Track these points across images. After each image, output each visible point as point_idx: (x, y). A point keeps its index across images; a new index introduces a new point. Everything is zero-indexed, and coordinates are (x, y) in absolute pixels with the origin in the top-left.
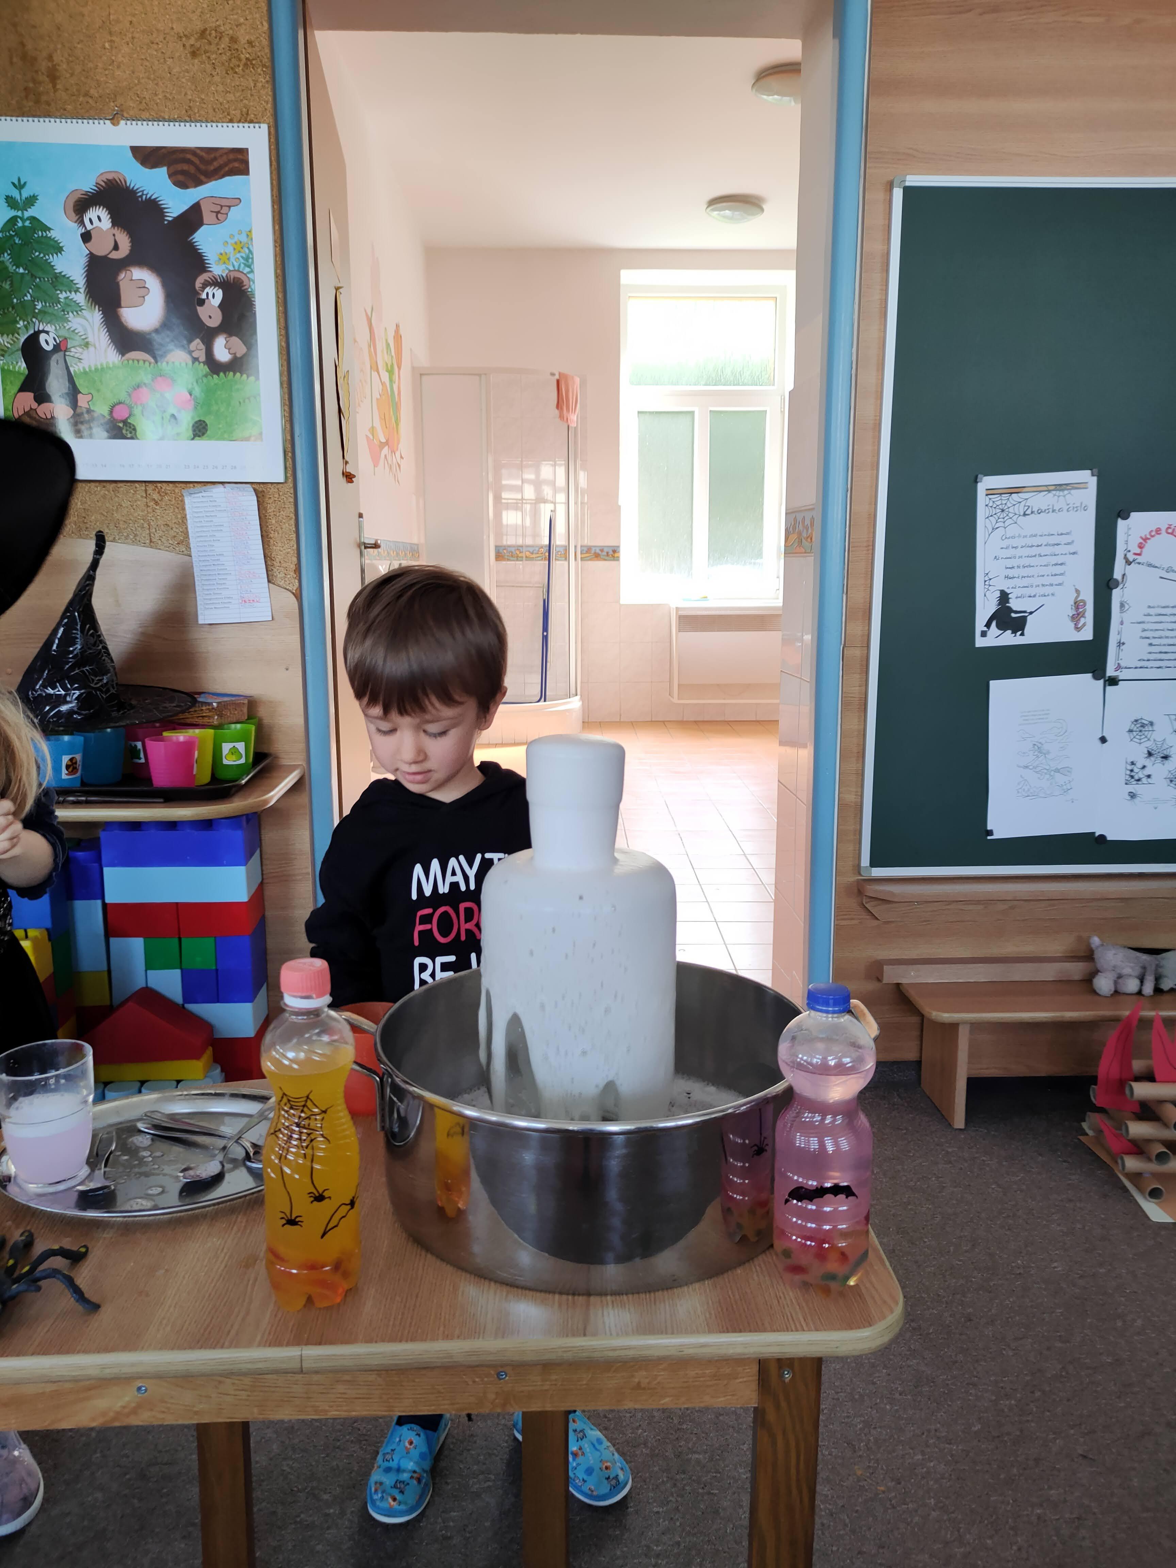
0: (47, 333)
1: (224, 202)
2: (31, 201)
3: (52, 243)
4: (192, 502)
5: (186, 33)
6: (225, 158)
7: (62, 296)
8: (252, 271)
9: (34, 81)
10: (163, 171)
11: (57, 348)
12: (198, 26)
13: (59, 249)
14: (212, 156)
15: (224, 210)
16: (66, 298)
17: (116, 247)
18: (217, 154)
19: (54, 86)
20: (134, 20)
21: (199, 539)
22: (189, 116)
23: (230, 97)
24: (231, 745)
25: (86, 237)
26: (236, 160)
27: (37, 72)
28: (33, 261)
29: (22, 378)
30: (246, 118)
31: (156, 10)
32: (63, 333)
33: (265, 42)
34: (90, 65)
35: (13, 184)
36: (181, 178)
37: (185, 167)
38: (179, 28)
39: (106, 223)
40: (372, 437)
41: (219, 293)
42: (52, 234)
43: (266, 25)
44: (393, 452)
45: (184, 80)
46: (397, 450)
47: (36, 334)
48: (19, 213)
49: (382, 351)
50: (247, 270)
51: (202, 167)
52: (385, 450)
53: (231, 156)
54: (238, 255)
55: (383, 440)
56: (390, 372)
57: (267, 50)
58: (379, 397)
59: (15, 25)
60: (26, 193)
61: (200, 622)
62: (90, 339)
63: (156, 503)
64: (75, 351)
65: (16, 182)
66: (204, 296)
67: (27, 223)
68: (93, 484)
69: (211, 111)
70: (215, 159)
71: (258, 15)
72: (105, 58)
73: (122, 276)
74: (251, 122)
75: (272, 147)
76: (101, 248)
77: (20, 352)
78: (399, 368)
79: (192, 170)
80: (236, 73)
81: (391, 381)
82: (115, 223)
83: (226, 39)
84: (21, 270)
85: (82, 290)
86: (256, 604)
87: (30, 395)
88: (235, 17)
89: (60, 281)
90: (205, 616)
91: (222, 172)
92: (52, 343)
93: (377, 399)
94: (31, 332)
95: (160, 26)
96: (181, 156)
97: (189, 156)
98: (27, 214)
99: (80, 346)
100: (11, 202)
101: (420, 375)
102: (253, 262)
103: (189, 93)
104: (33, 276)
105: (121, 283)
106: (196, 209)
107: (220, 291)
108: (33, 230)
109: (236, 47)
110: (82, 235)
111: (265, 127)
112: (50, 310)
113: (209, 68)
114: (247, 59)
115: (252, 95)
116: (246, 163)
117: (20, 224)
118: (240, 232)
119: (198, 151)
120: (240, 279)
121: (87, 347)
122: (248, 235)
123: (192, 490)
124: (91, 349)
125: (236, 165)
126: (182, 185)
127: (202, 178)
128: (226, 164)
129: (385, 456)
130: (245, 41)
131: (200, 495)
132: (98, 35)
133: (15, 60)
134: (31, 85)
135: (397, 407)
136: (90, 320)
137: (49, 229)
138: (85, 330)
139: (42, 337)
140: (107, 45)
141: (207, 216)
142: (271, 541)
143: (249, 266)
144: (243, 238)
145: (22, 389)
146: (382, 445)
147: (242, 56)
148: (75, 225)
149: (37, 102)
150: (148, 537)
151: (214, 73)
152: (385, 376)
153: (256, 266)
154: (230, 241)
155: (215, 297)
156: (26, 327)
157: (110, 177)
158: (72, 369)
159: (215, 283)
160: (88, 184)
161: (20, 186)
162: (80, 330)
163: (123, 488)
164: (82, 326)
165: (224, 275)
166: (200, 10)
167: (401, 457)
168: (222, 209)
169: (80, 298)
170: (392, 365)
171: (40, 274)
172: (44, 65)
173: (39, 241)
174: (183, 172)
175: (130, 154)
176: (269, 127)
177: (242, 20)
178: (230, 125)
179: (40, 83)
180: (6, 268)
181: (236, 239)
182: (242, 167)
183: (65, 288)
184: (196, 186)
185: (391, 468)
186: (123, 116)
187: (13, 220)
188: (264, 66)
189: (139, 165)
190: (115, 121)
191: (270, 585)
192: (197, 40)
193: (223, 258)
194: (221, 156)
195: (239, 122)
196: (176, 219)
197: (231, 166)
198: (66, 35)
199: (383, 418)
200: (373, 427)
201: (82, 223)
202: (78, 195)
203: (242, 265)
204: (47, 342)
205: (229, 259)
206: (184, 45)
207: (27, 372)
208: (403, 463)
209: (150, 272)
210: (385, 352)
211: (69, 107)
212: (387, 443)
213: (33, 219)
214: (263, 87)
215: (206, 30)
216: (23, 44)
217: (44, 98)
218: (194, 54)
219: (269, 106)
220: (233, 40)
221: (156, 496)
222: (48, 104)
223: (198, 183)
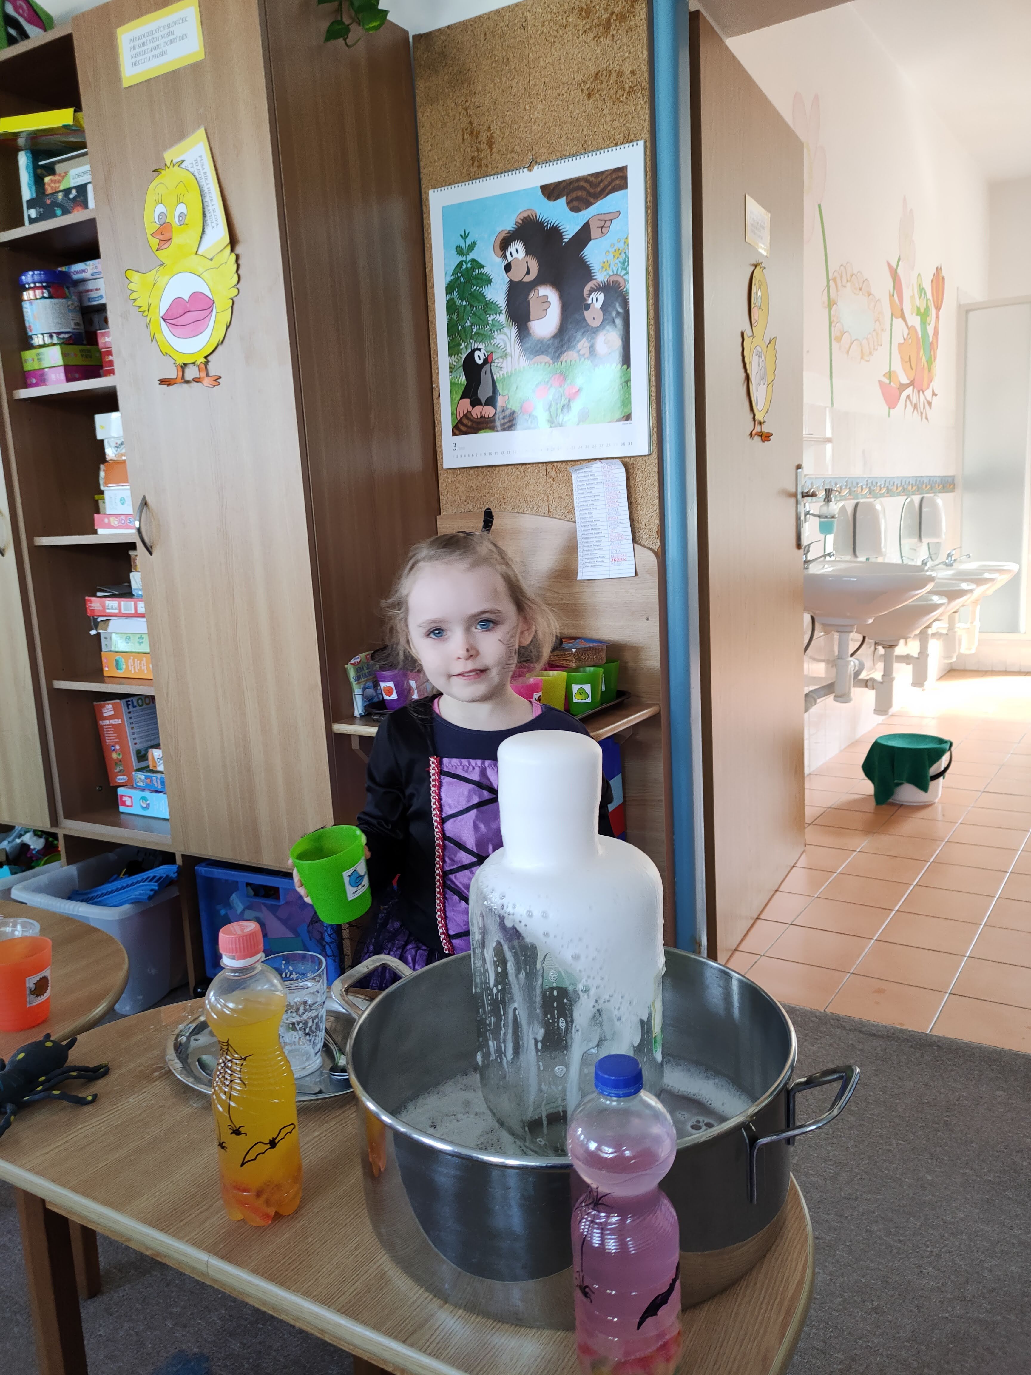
0: (480, 350)
1: (607, 218)
2: (472, 246)
3: (484, 277)
4: (578, 477)
5: (584, 79)
6: (609, 179)
7: (490, 319)
8: (627, 273)
9: (478, 150)
10: (563, 201)
11: (486, 361)
12: (593, 70)
13: (490, 281)
14: (600, 179)
15: (607, 224)
16: (493, 320)
17: (528, 272)
18: (604, 177)
19: (491, 151)
20: (547, 80)
21: (581, 508)
22: (585, 149)
23: (616, 124)
24: (579, 686)
25: (508, 268)
26: (617, 178)
27: (480, 142)
28: (472, 295)
29: (463, 388)
30: (628, 139)
31: (563, 66)
32: (491, 348)
33: (644, 68)
34: (516, 126)
35: (461, 236)
36: (575, 203)
37: (579, 193)
38: (579, 77)
39: (522, 254)
40: (887, 381)
41: (601, 297)
42: (485, 270)
43: (646, 53)
44: (921, 390)
45: (581, 120)
46: (928, 388)
47: (473, 352)
48: (464, 258)
49: (912, 297)
50: (624, 272)
51: (592, 191)
52: (909, 391)
53: (614, 176)
54: (617, 261)
55: (905, 381)
56: (923, 315)
57: (646, 75)
58: (902, 341)
59: (466, 109)
60: (469, 241)
61: (579, 578)
62: (509, 351)
63: (553, 480)
64: (497, 362)
65: (463, 234)
66: (590, 301)
67: (469, 265)
68: (510, 467)
69: (600, 140)
70: (602, 181)
71: (639, 46)
72: (525, 118)
73: (531, 295)
74: (632, 141)
75: (648, 159)
76: (518, 274)
77: (462, 368)
78: (938, 309)
79: (584, 194)
80: (621, 102)
81: (924, 323)
82: (528, 253)
83: (614, 75)
84: (464, 303)
85: (504, 312)
86: (623, 562)
87: (467, 401)
88: (622, 53)
89: (489, 307)
90: (583, 574)
91: (607, 192)
92: (482, 357)
93: (899, 344)
94: (469, 351)
95: (565, 79)
96: (577, 184)
97: (582, 184)
98: (469, 258)
99: (501, 357)
100: (459, 251)
101: (965, 311)
102: (628, 265)
103: (585, 129)
104: (472, 306)
105: (531, 301)
106: (586, 228)
107: (602, 294)
108: (473, 269)
109: (621, 79)
110: (505, 267)
111: (641, 143)
112: (482, 332)
113: (600, 103)
114: (630, 87)
115: (633, 118)
116: (625, 178)
117: (464, 267)
118: (619, 241)
119: (589, 178)
120: (617, 281)
121: (506, 357)
122: (625, 242)
123: (575, 467)
124: (509, 358)
125: (617, 182)
126: (576, 209)
127: (592, 200)
128: (610, 184)
129: (908, 397)
130: (629, 72)
131: (583, 470)
132: (521, 101)
133: (466, 137)
134: (476, 154)
135: (932, 347)
136: (509, 334)
137: (483, 267)
138: (505, 344)
139: (477, 353)
140: (527, 107)
141: (594, 231)
142: (639, 507)
143: (625, 269)
144: (621, 245)
145: (463, 397)
146: (903, 387)
147: (626, 86)
148: (501, 259)
149: (479, 166)
150: (547, 508)
151: (604, 107)
152: (915, 321)
153: (631, 268)
154: (610, 250)
155: (597, 300)
156: (466, 347)
157: (525, 215)
158: (495, 377)
159: (598, 289)
160: (509, 225)
161: (464, 237)
162: (502, 344)
163: (530, 468)
164: (503, 340)
165: (606, 281)
166: (595, 56)
167: (934, 394)
168: (606, 222)
169: (502, 318)
170: (927, 309)
171: (476, 304)
172: (484, 136)
173: (476, 278)
174: (578, 199)
175: (540, 192)
176: (645, 143)
177: (627, 55)
178: (614, 148)
179: (482, 151)
180: (455, 303)
181: (615, 247)
182: (622, 182)
183: (492, 312)
184: (586, 208)
185: (915, 407)
186: (536, 162)
187: (460, 264)
188: (643, 89)
189: (546, 200)
190: (531, 168)
191: (636, 545)
192: (592, 82)
193: (605, 265)
194: (606, 177)
195: (622, 143)
196: (571, 239)
197: (613, 184)
198: (500, 107)
199: (908, 362)
200: (890, 372)
201: (505, 257)
202: (503, 235)
203: (620, 269)
204: (479, 358)
205: (609, 266)
206: (582, 91)
207: (466, 383)
208: (935, 401)
209: (551, 288)
210: (917, 296)
211: (500, 165)
212: (912, 383)
213: (473, 261)
214: (642, 108)
215: (599, 72)
216: (471, 123)
217: (484, 163)
218: (589, 95)
219: (646, 124)
220: (620, 74)
221: (553, 474)
222: (487, 166)
223: (589, 204)
